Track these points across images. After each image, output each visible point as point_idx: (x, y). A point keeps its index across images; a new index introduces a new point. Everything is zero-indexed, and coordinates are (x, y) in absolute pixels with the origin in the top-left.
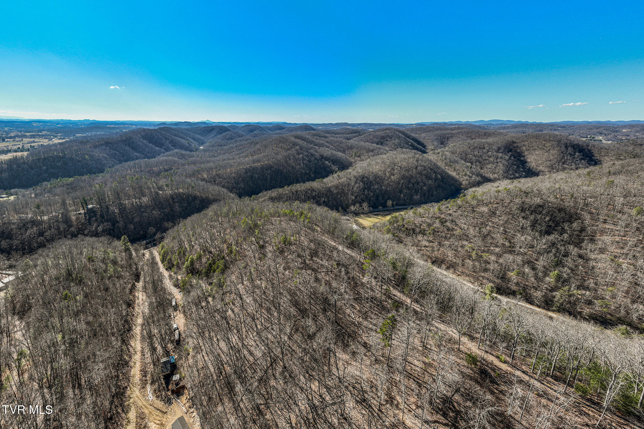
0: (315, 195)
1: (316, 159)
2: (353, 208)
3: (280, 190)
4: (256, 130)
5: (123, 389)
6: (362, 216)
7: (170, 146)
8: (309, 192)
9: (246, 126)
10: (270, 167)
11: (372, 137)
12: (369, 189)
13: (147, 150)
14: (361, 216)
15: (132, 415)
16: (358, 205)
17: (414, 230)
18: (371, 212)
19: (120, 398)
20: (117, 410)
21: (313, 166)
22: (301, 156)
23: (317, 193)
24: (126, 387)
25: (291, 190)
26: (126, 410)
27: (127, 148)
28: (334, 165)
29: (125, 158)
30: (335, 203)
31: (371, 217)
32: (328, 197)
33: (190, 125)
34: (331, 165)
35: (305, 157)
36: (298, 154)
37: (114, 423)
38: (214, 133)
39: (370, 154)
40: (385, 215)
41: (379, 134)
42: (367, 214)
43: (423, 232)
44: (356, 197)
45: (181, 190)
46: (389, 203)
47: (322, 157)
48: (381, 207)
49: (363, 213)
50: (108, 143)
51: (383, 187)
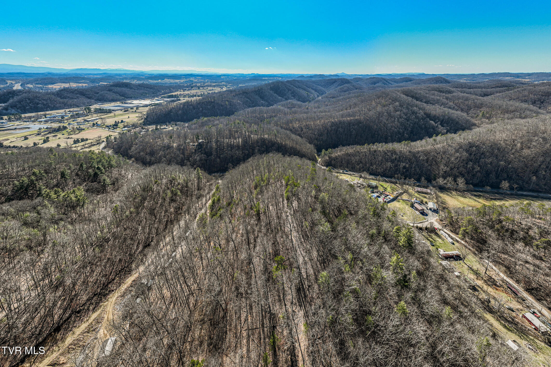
0: (396, 158)
1: (417, 117)
2: (441, 181)
3: (358, 148)
4: (378, 82)
5: (110, 291)
6: (454, 193)
7: (290, 96)
8: (389, 154)
9: (371, 78)
10: (359, 122)
11: (526, 93)
12: (477, 161)
13: (271, 99)
14: (451, 193)
15: (94, 316)
16: (450, 179)
17: (513, 232)
18: (468, 191)
19: (101, 297)
20: (89, 307)
21: (410, 126)
22: (398, 113)
23: (397, 157)
24: (113, 291)
25: (370, 149)
26: (94, 310)
27: (257, 97)
28: (443, 126)
29: (254, 104)
30: (418, 170)
31: (466, 197)
32: (412, 163)
33: (323, 78)
34: (437, 126)
35: (402, 115)
36: (396, 111)
37: (78, 317)
38: (335, 85)
39: (506, 115)
40: (492, 199)
41: (540, 90)
42: (462, 192)
43: (528, 241)
44: (451, 169)
45: (266, 136)
46: (505, 185)
47: (428, 116)
48: (488, 188)
49: (456, 190)
50: (245, 93)
51: (502, 163)
